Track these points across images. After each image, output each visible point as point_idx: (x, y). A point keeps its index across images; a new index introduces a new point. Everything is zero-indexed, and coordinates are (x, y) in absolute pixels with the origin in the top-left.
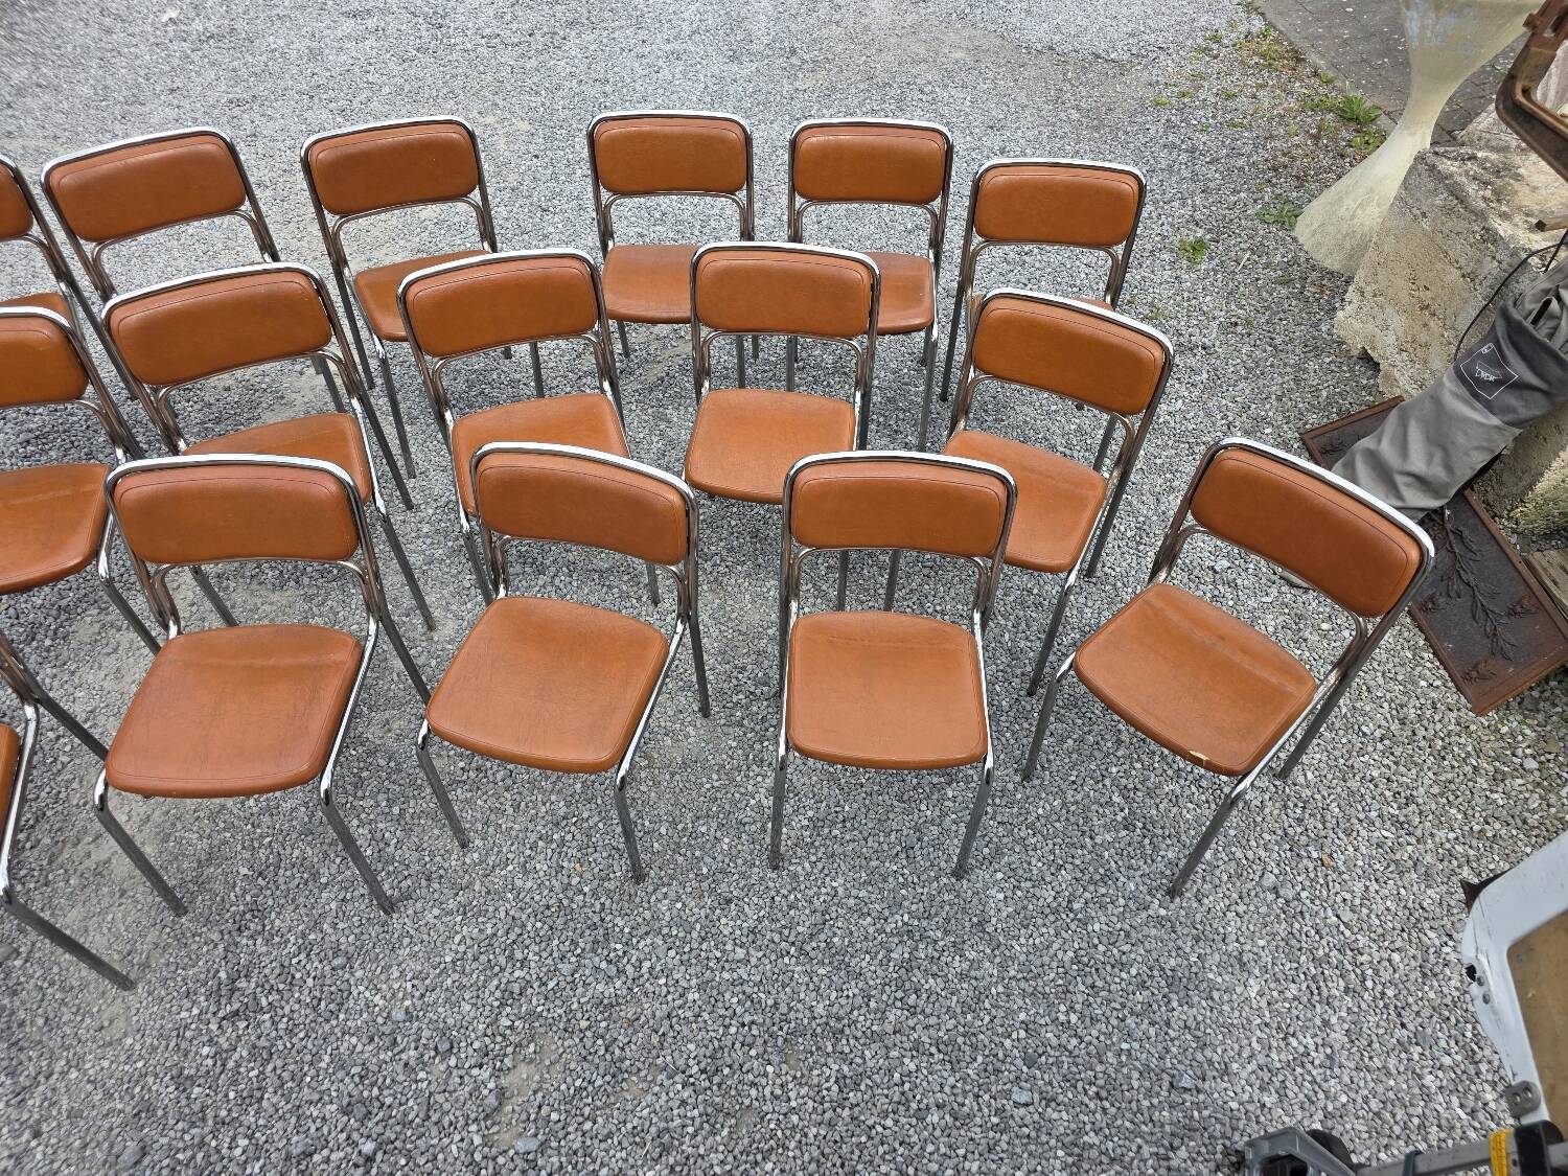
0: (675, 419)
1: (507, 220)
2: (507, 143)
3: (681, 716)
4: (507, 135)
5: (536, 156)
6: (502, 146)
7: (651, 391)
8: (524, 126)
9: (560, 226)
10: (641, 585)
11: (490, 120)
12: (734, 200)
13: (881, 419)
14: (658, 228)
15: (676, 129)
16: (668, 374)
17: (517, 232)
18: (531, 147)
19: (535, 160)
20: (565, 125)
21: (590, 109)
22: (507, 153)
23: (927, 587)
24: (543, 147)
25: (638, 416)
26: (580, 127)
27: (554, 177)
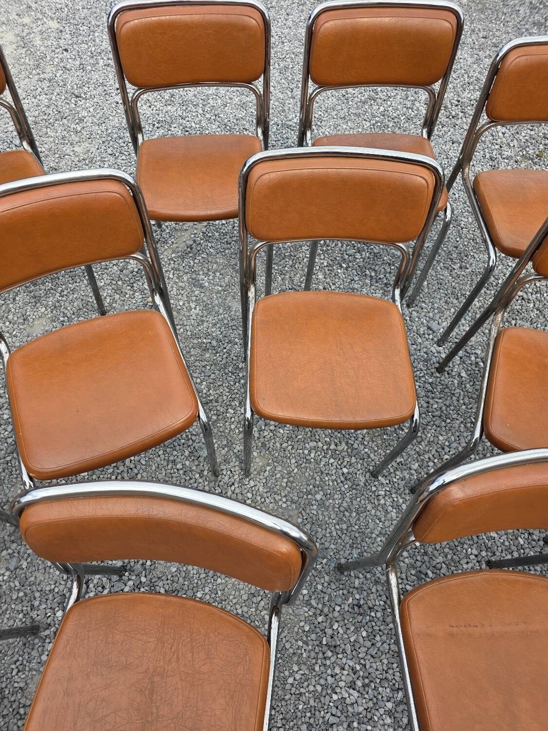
0: (206, 284)
1: (48, 107)
2: (42, 39)
3: (254, 600)
4: (41, 33)
5: (66, 50)
6: (38, 42)
7: (183, 258)
8: (54, 25)
9: (91, 110)
10: (201, 459)
11: (26, 20)
12: (251, 89)
13: (373, 274)
14: (169, 108)
15: (196, 18)
16: (195, 241)
17: (57, 116)
18: (62, 42)
19: (65, 53)
20: (86, 22)
21: (104, 7)
22: (42, 48)
23: (441, 438)
24: (70, 42)
25: (175, 283)
26: (98, 23)
27: (82, 67)
